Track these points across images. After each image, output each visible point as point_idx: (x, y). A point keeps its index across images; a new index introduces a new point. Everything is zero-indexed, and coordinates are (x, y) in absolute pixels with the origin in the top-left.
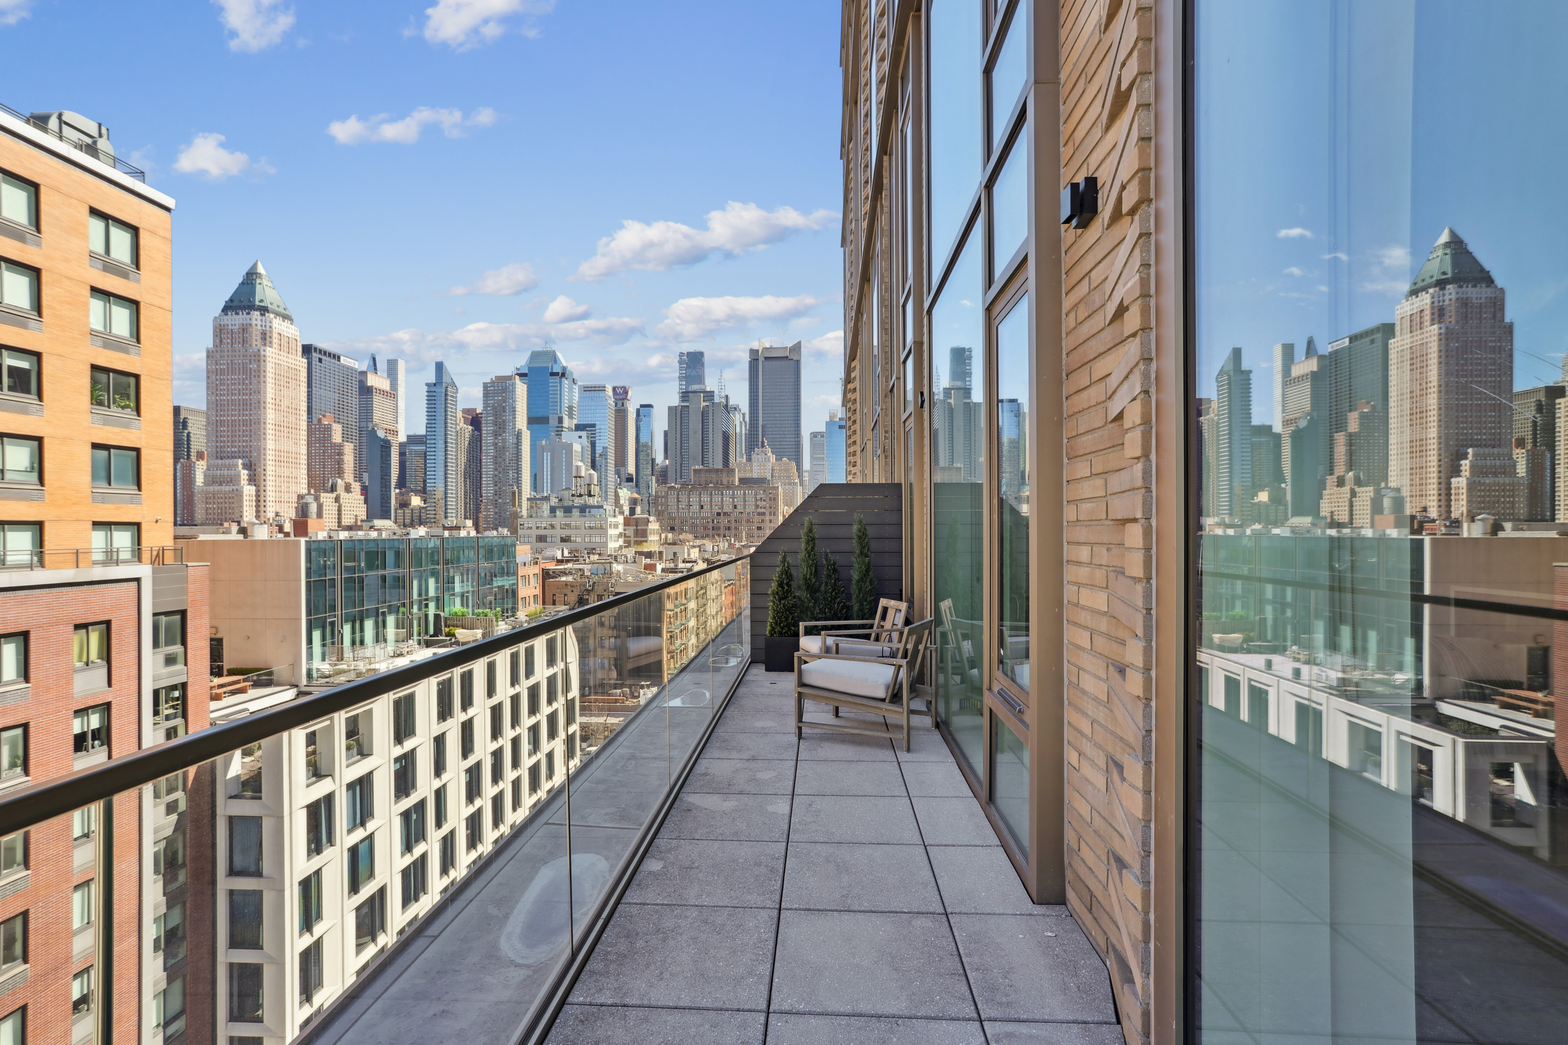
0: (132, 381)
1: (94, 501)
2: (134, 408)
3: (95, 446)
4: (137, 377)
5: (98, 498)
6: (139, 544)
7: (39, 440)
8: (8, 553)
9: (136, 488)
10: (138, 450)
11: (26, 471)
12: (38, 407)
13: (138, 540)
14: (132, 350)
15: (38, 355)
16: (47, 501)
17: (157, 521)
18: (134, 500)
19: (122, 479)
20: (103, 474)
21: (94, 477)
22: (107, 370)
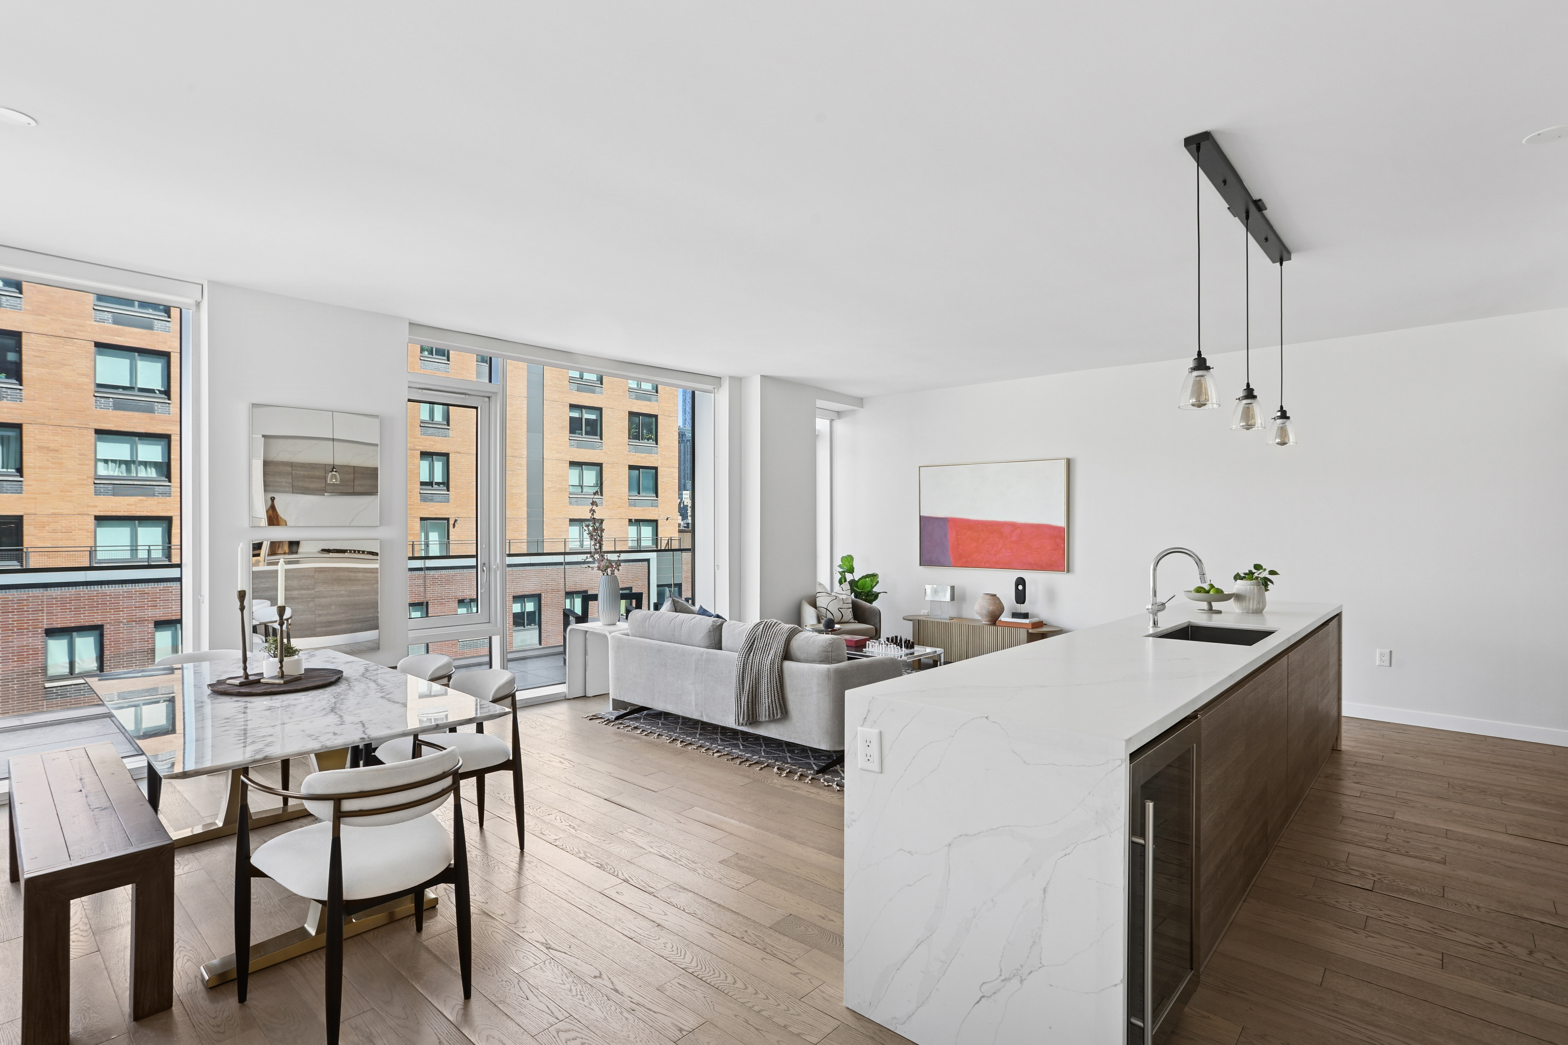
0: (654, 419)
1: (630, 505)
2: (654, 439)
3: (631, 467)
4: (656, 417)
5: (632, 503)
6: (657, 535)
7: (600, 465)
8: (584, 540)
9: (655, 495)
10: (656, 469)
11: (594, 486)
12: (600, 444)
13: (656, 532)
14: (654, 398)
15: (600, 410)
16: (604, 506)
17: (667, 519)
18: (654, 504)
19: (646, 489)
20: (636, 487)
21: (630, 488)
22: (638, 415)
